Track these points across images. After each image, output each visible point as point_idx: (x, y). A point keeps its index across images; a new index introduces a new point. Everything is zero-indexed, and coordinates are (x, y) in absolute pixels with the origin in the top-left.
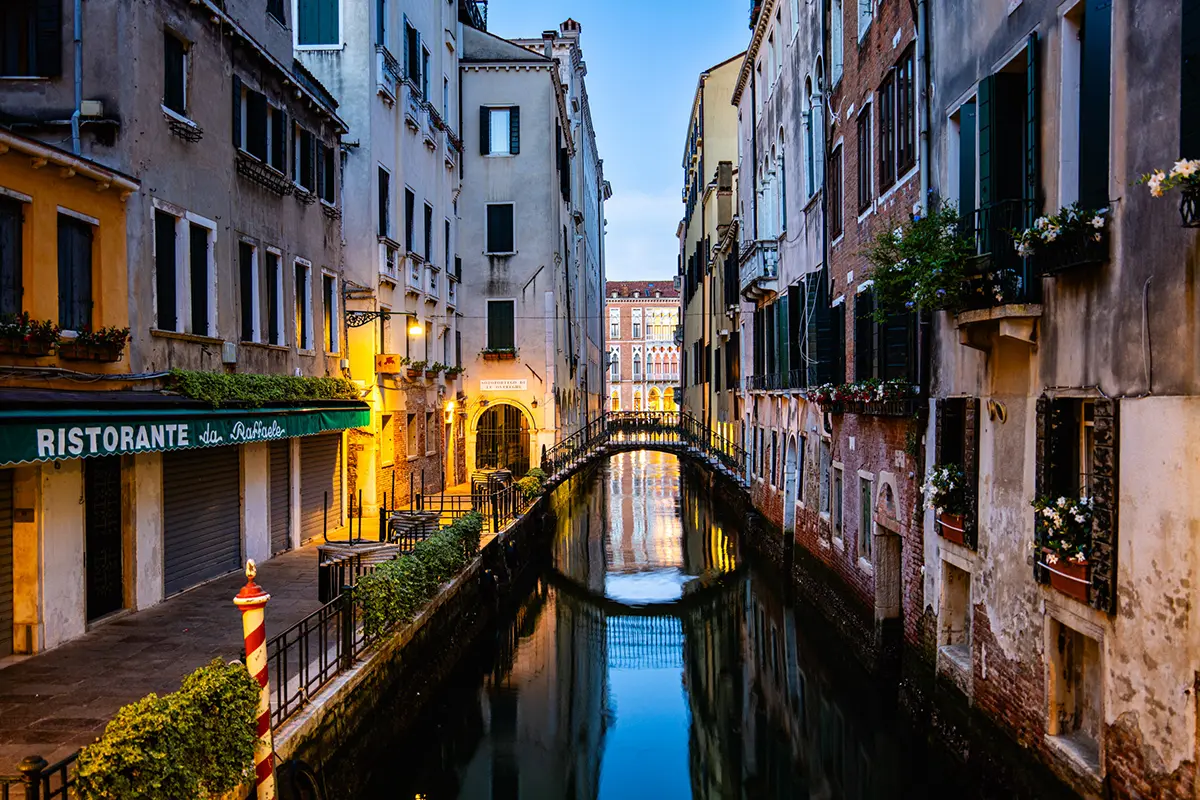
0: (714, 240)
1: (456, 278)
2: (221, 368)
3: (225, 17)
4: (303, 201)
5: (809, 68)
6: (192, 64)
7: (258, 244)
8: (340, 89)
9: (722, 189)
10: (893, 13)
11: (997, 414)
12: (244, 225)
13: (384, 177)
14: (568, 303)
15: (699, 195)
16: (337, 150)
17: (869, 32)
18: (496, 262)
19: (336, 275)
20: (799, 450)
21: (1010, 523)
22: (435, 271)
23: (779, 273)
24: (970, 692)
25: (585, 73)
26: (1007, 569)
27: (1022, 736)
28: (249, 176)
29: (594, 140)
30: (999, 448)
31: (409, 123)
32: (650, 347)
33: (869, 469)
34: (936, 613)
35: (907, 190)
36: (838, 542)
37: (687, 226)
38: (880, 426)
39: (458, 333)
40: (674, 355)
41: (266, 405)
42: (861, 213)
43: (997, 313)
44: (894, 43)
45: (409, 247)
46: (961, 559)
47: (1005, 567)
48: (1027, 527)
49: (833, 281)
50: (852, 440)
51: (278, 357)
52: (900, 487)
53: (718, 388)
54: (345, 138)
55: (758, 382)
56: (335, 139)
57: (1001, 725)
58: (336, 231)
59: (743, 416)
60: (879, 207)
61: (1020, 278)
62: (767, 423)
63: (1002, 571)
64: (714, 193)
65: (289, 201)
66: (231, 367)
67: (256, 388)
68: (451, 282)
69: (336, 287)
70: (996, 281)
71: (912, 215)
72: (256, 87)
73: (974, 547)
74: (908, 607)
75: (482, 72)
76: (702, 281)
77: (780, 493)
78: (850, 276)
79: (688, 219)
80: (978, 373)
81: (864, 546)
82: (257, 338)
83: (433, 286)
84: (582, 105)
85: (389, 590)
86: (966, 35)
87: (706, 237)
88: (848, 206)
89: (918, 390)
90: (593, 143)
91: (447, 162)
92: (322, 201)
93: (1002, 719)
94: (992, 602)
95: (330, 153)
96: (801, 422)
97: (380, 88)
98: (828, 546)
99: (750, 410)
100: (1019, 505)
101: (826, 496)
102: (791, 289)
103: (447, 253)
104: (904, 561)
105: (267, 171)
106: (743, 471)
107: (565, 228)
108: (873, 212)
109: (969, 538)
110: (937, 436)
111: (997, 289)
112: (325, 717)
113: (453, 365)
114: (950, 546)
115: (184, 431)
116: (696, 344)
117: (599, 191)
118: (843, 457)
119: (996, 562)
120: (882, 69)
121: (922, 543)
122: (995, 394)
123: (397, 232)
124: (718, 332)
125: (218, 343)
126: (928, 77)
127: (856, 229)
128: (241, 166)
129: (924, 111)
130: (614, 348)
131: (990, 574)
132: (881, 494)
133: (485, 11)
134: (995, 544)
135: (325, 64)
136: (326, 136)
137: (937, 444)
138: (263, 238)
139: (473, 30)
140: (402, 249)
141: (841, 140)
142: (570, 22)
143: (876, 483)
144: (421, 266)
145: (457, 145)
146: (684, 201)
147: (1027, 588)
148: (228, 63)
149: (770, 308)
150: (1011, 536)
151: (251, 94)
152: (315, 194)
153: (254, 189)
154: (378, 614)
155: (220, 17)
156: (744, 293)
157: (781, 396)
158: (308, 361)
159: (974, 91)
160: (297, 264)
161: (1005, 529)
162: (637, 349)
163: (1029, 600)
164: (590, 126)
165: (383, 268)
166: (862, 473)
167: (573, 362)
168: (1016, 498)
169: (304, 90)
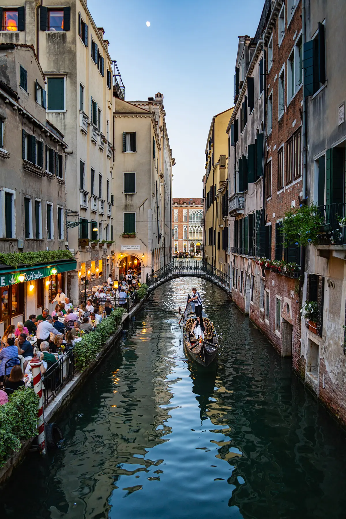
0: (218, 187)
1: (112, 203)
2: (17, 250)
3: (19, 106)
4: (50, 178)
5: (258, 126)
6: (6, 127)
7: (32, 198)
8: (65, 129)
9: (221, 166)
10: (293, 113)
11: (331, 285)
12: (26, 191)
13: (82, 164)
14: (157, 212)
15: (212, 167)
16: (64, 155)
17: (283, 117)
18: (128, 196)
19: (63, 207)
20: (252, 281)
21: (335, 328)
22: (103, 202)
23: (245, 206)
24: (318, 392)
25: (165, 115)
26: (333, 347)
27: (337, 413)
28: (28, 170)
29: (168, 142)
30: (331, 299)
31: (93, 141)
32: (191, 226)
33: (280, 295)
34: (305, 359)
35: (297, 186)
36: (267, 321)
37: (207, 178)
38: (285, 279)
39: (112, 226)
40: (201, 229)
41: (36, 265)
42: (278, 190)
43: (332, 248)
44: (293, 125)
45: (92, 193)
46: (316, 339)
47: (333, 346)
48: (341, 332)
49: (267, 215)
50: (273, 282)
51: (40, 244)
52: (292, 305)
53: (219, 248)
54: (66, 150)
55: (235, 250)
56: (63, 151)
57: (329, 408)
58: (63, 189)
59: (229, 262)
60: (286, 190)
61: (341, 234)
62: (239, 267)
63: (332, 348)
64: (218, 167)
65: (45, 178)
66: (21, 250)
67: (31, 258)
68: (110, 206)
69: (63, 212)
70: (332, 235)
71: (299, 197)
72: (31, 133)
73: (321, 336)
74: (294, 354)
75: (122, 118)
76: (213, 203)
77: (244, 297)
78: (274, 215)
79: (207, 175)
80: (324, 267)
81: (277, 325)
82: (31, 237)
83: (102, 208)
84: (164, 129)
85: (87, 348)
86: (321, 129)
87: (215, 185)
88: (273, 186)
89: (300, 268)
90: (168, 143)
91: (108, 156)
92: (58, 177)
93: (330, 405)
94: (327, 359)
95: (60, 157)
96: (252, 270)
97: (81, 128)
98: (263, 322)
99: (232, 261)
100: (338, 323)
101: (263, 302)
102: (249, 215)
103: (108, 193)
104: (293, 335)
105: (36, 168)
106: (229, 285)
107: (156, 181)
108: (283, 192)
109: (319, 332)
110: (307, 288)
111: (332, 238)
112: (63, 402)
113: (110, 240)
114: (311, 333)
115: (3, 279)
116: (210, 229)
117: (170, 163)
118: (270, 288)
119: (329, 343)
120: (288, 134)
121: (300, 329)
122: (330, 277)
123: (87, 187)
124: (219, 226)
125: (16, 240)
126: (306, 142)
127: (276, 197)
128: (26, 167)
129: (305, 155)
130: (175, 226)
131: (327, 348)
132: (285, 306)
133: (124, 91)
134: (329, 336)
135: (59, 118)
136: (59, 150)
137: (307, 292)
138: (34, 195)
139: (119, 100)
140: (90, 194)
141: (271, 159)
142: (159, 94)
143: (283, 301)
144: (97, 200)
145: (112, 149)
146: (206, 168)
147: (341, 356)
148: (20, 125)
149: (241, 220)
150: (335, 334)
151: (29, 136)
152: (55, 175)
153: (30, 175)
154: (83, 358)
155: (17, 107)
156: (230, 213)
157: (245, 258)
158: (52, 244)
159: (324, 153)
160: (47, 204)
161: (333, 331)
162: (185, 226)
163: (341, 361)
164: (167, 136)
165: (82, 203)
166: (277, 296)
167: (159, 236)
168: (337, 320)
169: (51, 133)
